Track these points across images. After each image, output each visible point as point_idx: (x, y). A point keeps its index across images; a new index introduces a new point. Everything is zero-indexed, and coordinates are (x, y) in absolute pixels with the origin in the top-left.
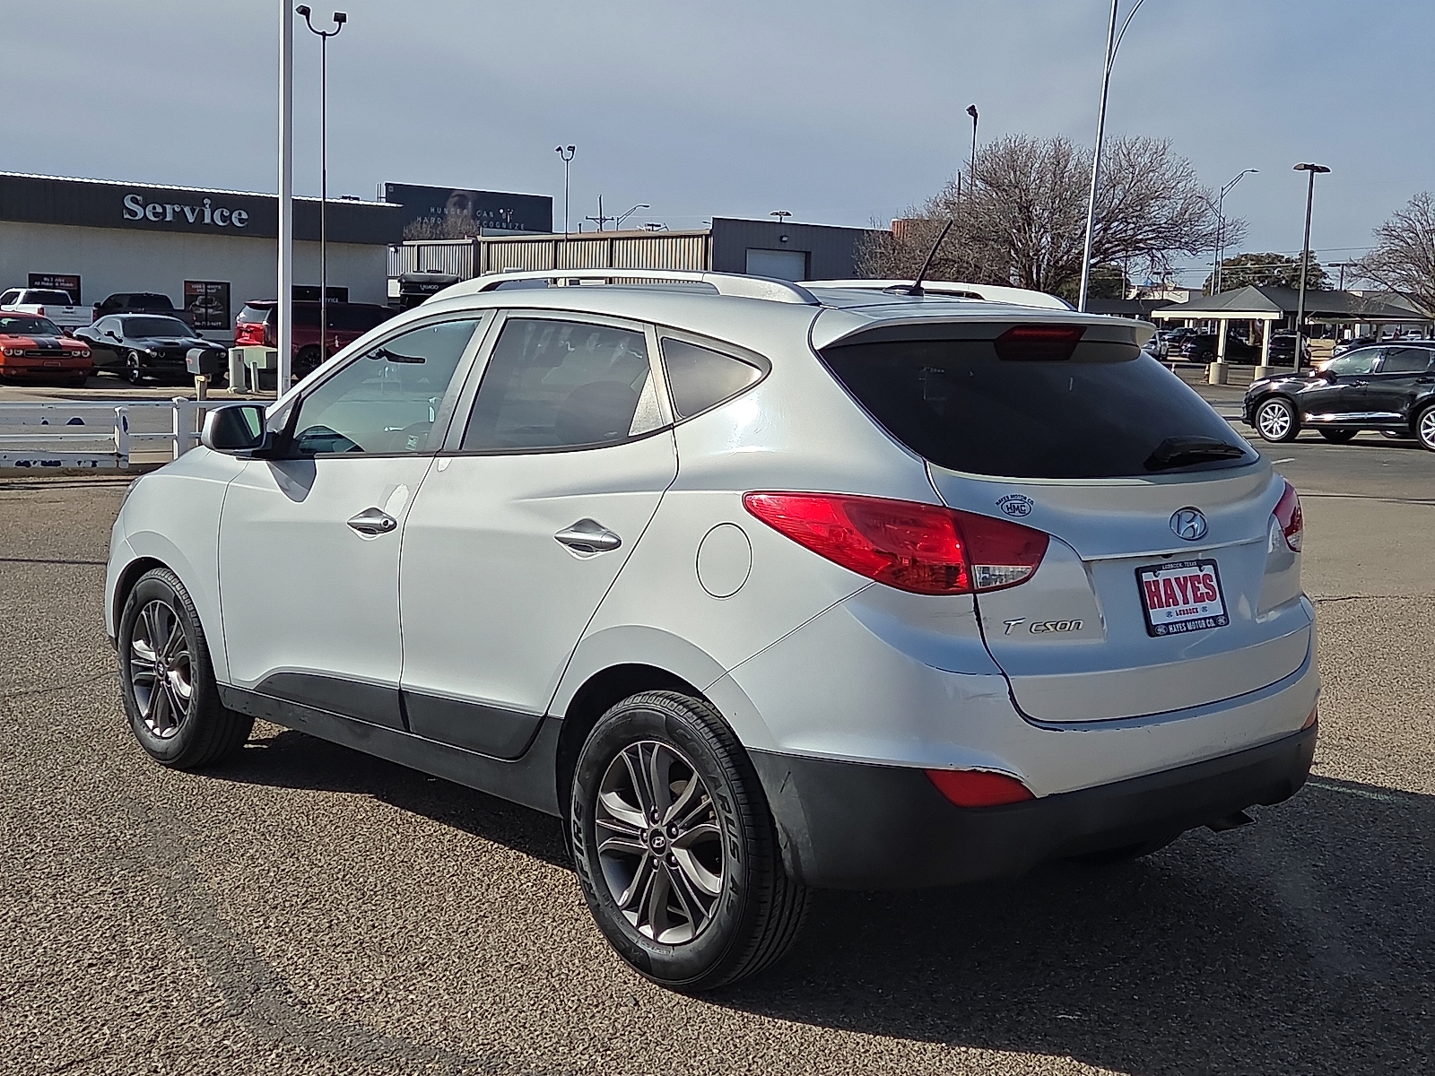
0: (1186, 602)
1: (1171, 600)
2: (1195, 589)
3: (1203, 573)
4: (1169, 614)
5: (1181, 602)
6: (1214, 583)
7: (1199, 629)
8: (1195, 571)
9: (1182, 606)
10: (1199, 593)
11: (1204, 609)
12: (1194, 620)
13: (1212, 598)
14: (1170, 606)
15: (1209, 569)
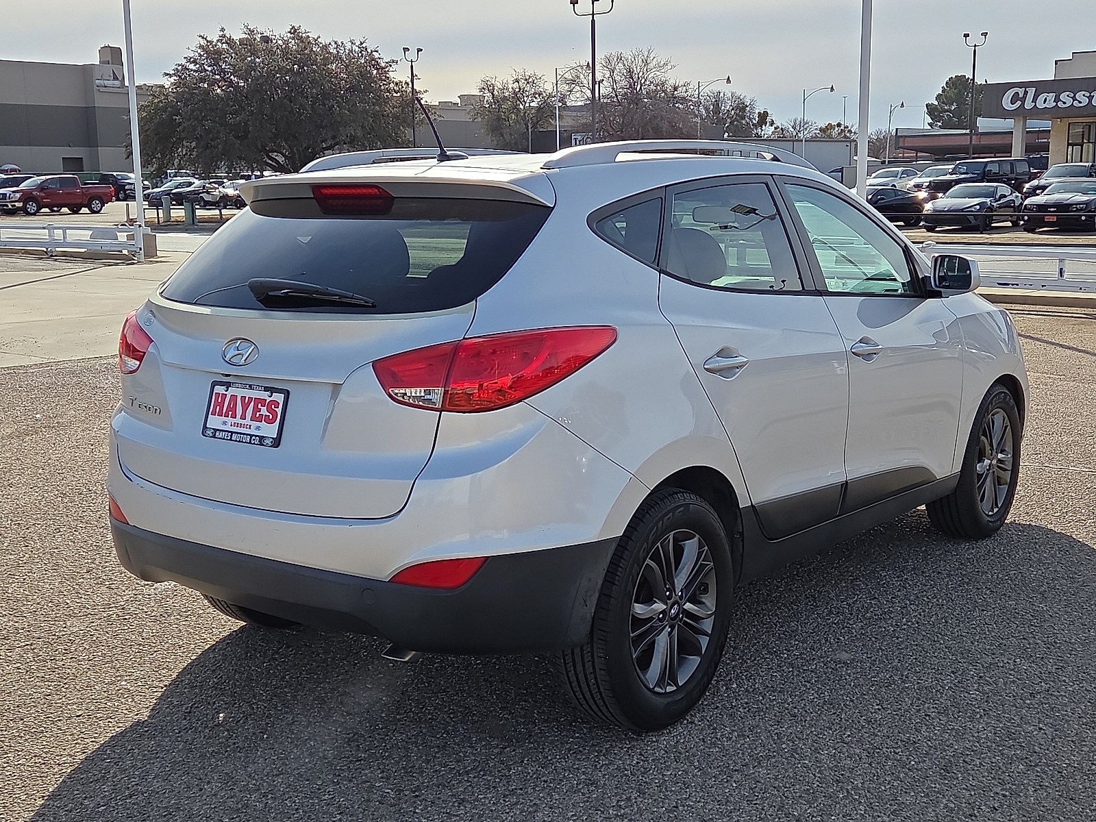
0: (243, 417)
1: (230, 413)
2: (256, 409)
3: (271, 399)
4: (225, 423)
5: (239, 416)
6: (279, 410)
7: (242, 442)
8: (265, 395)
9: (238, 420)
10: (258, 413)
11: (258, 428)
12: (241, 433)
13: (271, 422)
14: (228, 417)
15: (279, 398)
